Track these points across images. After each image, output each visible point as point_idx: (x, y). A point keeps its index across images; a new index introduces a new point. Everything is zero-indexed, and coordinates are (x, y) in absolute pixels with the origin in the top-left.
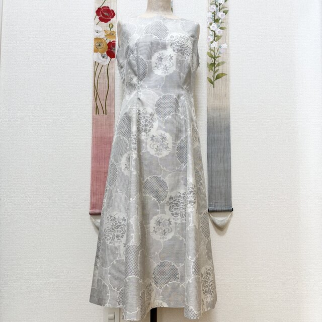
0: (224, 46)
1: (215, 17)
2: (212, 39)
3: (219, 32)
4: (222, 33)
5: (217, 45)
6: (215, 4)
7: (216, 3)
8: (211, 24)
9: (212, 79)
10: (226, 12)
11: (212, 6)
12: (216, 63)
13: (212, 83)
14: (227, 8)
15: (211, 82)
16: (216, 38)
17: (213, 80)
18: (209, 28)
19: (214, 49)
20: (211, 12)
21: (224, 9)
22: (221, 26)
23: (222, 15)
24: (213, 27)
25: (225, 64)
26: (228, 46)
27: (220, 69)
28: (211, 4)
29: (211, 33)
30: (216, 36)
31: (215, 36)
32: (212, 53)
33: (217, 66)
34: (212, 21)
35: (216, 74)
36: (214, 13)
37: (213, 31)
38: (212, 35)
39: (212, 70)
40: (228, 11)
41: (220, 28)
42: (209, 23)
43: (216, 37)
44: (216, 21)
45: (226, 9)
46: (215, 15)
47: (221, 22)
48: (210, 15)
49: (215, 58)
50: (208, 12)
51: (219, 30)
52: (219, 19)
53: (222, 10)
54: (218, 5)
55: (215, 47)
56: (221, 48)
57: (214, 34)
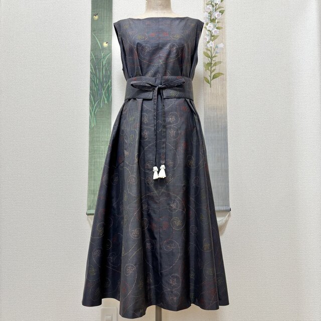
0: (221, 45)
1: (211, 17)
2: (208, 38)
3: (215, 31)
4: (218, 33)
5: (214, 44)
7: (213, 3)
8: (207, 24)
10: (222, 12)
11: (208, 7)
12: (213, 62)
14: (223, 8)
15: (208, 82)
17: (209, 80)
18: (206, 28)
19: (210, 49)
22: (217, 26)
23: (218, 15)
24: (210, 27)
26: (225, 46)
27: (217, 69)
28: (207, 4)
29: (207, 33)
32: (209, 53)
33: (213, 66)
34: (208, 21)
35: (213, 74)
37: (209, 30)
39: (208, 69)
40: (224, 11)
44: (213, 21)
46: (211, 15)
47: (218, 22)
49: (211, 58)
50: (204, 12)
51: (216, 29)
52: (216, 19)
53: (219, 10)
54: (215, 5)
55: (211, 47)
56: (218, 48)
57: (210, 34)
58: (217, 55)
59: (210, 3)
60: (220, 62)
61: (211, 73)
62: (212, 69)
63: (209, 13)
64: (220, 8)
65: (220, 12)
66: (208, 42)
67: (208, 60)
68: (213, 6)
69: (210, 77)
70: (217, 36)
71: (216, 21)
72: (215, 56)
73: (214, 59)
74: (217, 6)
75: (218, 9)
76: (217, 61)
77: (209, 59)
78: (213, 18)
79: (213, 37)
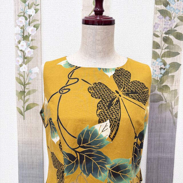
0: (35, 70)
1: (23, 33)
2: (21, 60)
3: (29, 52)
4: (32, 53)
5: (27, 68)
6: (24, 16)
7: (26, 15)
8: (19, 42)
9: (22, 109)
10: (37, 27)
11: (20, 19)
12: (26, 91)
13: (22, 115)
14: (38, 21)
15: (21, 113)
16: (25, 60)
17: (23, 111)
18: (18, 47)
19: (23, 74)
20: (19, 26)
21: (35, 23)
22: (31, 45)
23: (32, 31)
24: (22, 46)
27: (31, 98)
28: (19, 16)
29: (20, 53)
32: (22, 78)
33: (27, 95)
34: (20, 38)
35: (26, 104)
37: (21, 50)
38: (21, 57)
39: (21, 98)
40: (39, 25)
41: (31, 48)
42: (17, 41)
43: (26, 59)
44: (25, 38)
45: (37, 23)
46: (24, 31)
47: (32, 40)
48: (19, 30)
49: (24, 85)
50: (15, 26)
51: (29, 49)
52: (30, 35)
53: (33, 24)
54: (28, 17)
55: (24, 72)
56: (32, 73)
57: (23, 55)
58: (30, 81)
59: (23, 14)
60: (34, 91)
61: (24, 103)
62: (26, 98)
63: (21, 28)
64: (34, 21)
65: (34, 26)
66: (21, 65)
67: (21, 88)
68: (26, 19)
69: (24, 108)
70: (31, 58)
71: (30, 38)
72: (29, 84)
73: (27, 87)
74: (31, 18)
75: (32, 22)
76: (31, 89)
77: (22, 86)
78: (26, 35)
79: (26, 60)
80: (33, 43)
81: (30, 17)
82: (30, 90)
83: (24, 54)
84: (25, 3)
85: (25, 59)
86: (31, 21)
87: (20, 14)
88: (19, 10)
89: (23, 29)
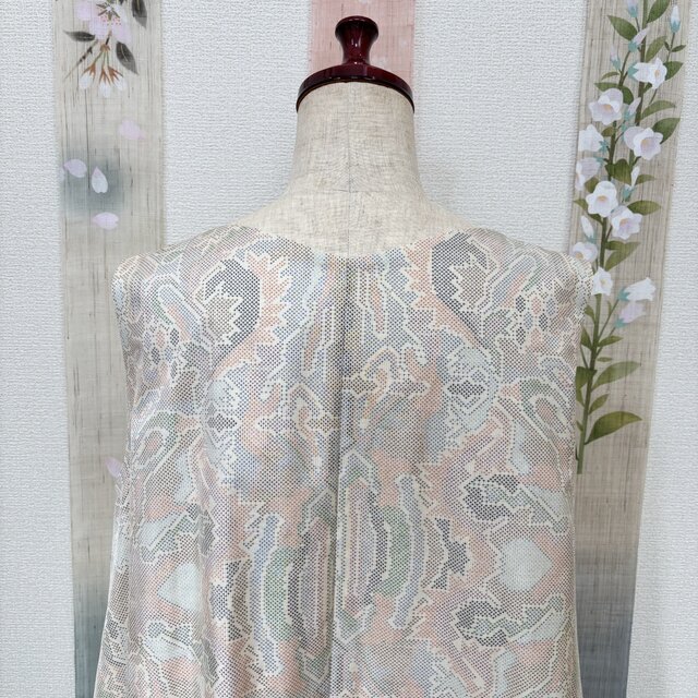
0: (642, 290)
1: (612, 151)
2: (590, 254)
3: (624, 224)
4: (636, 229)
5: (610, 284)
6: (620, 86)
7: (628, 83)
8: (591, 186)
10: (666, 129)
11: (605, 98)
12: (600, 366)
14: (673, 106)
16: (608, 253)
18: (583, 204)
19: (593, 305)
20: (597, 124)
21: (662, 115)
22: (634, 199)
23: (645, 143)
24: (602, 199)
25: (637, 371)
26: (659, 293)
27: (615, 395)
28: (603, 87)
29: (588, 227)
30: (611, 246)
31: (606, 243)
32: (586, 321)
33: (599, 383)
34: (596, 167)
35: (595, 416)
36: (612, 134)
37: (596, 217)
38: (591, 240)
40: (674, 122)
41: (634, 208)
42: (582, 180)
43: (610, 251)
44: (617, 169)
45: (669, 113)
46: (614, 142)
47: (641, 179)
48: (592, 139)
49: (595, 345)
50: (583, 125)
51: (627, 213)
52: (633, 160)
53: (652, 119)
54: (635, 93)
55: (598, 296)
56: (627, 301)
57: (600, 232)
58: (619, 332)
59: (616, 80)
60: (628, 367)
63: (605, 134)
64: (658, 106)
65: (656, 128)
68: (628, 99)
69: (582, 428)
70: (631, 246)
71: (636, 173)
72: (611, 340)
73: (605, 352)
74: (648, 94)
75: (648, 112)
76: (618, 359)
77: (586, 350)
78: (618, 158)
79: (612, 252)
80: (645, 190)
81: (645, 90)
82: (614, 362)
83: (604, 230)
84: (630, 39)
85: (606, 251)
86: (645, 105)
87: (606, 80)
88: (606, 63)
89: (613, 137)
